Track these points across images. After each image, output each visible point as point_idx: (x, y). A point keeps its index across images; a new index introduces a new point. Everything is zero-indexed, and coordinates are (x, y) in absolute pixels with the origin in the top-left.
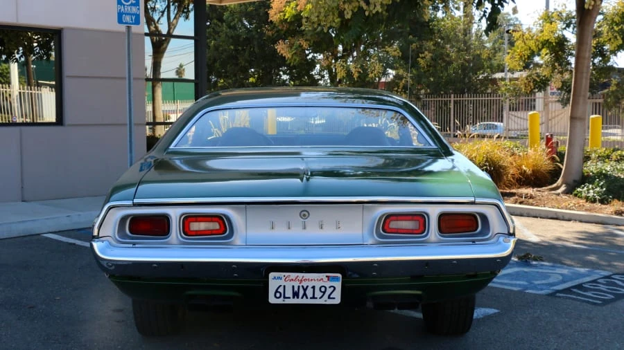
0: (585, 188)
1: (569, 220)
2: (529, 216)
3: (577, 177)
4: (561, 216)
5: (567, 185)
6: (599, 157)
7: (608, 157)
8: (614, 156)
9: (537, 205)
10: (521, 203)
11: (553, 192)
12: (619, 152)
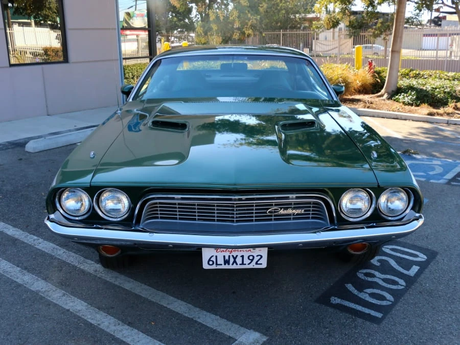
0: (402, 96)
1: (405, 120)
2: (378, 117)
3: (394, 88)
4: (399, 117)
5: (388, 94)
6: (402, 74)
7: (408, 75)
8: (411, 74)
9: (378, 109)
10: (368, 107)
11: (381, 98)
12: (414, 72)
